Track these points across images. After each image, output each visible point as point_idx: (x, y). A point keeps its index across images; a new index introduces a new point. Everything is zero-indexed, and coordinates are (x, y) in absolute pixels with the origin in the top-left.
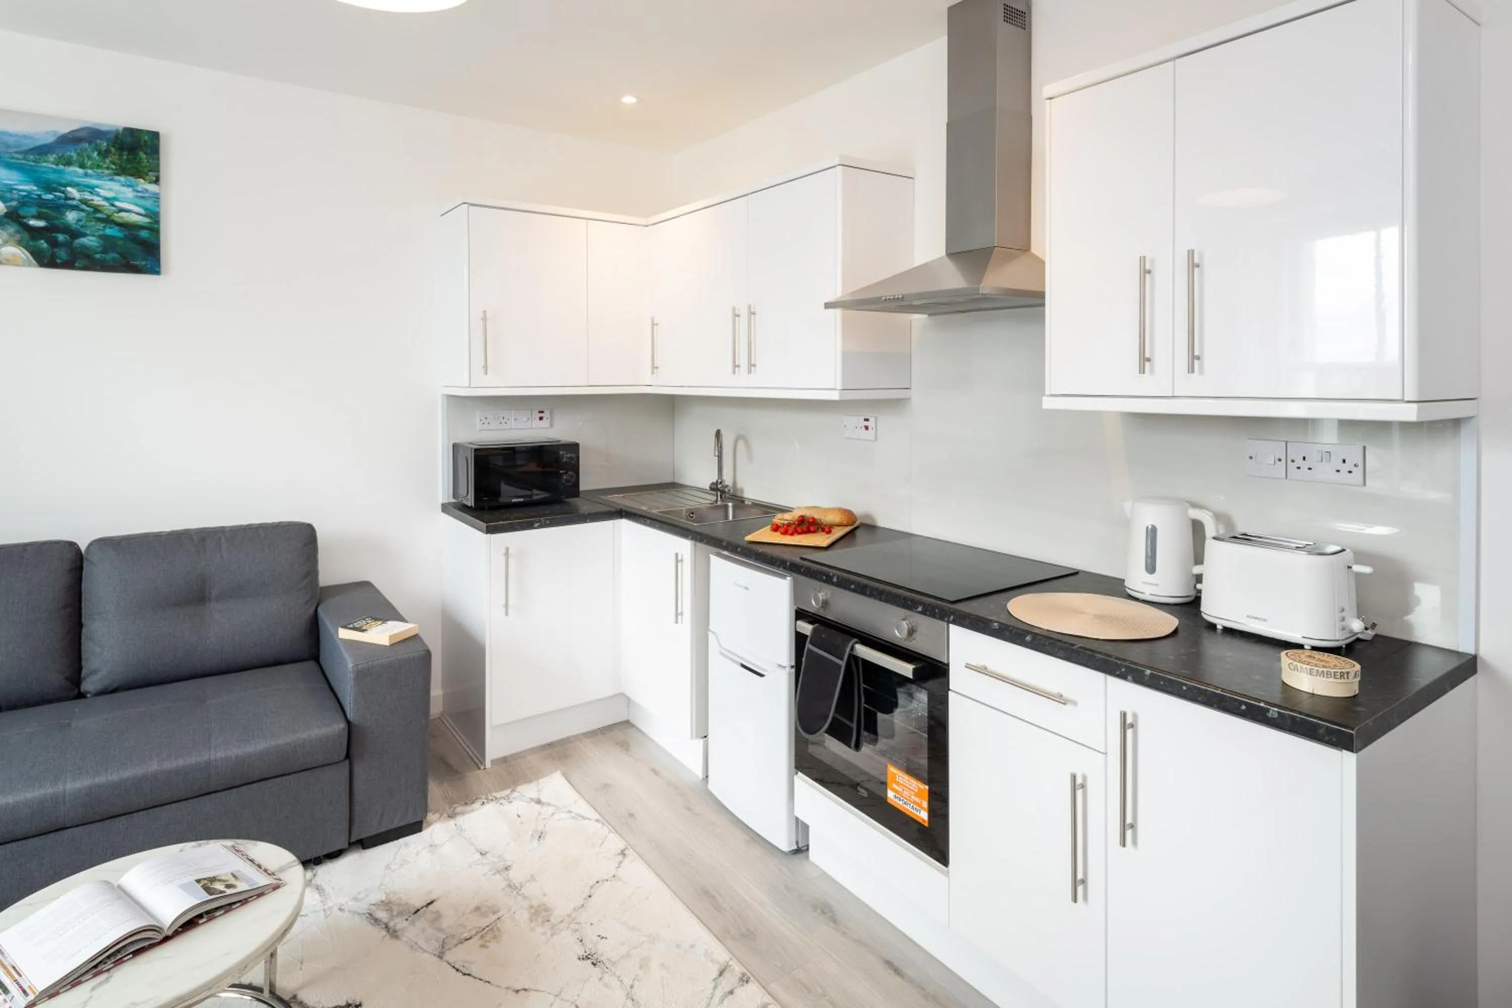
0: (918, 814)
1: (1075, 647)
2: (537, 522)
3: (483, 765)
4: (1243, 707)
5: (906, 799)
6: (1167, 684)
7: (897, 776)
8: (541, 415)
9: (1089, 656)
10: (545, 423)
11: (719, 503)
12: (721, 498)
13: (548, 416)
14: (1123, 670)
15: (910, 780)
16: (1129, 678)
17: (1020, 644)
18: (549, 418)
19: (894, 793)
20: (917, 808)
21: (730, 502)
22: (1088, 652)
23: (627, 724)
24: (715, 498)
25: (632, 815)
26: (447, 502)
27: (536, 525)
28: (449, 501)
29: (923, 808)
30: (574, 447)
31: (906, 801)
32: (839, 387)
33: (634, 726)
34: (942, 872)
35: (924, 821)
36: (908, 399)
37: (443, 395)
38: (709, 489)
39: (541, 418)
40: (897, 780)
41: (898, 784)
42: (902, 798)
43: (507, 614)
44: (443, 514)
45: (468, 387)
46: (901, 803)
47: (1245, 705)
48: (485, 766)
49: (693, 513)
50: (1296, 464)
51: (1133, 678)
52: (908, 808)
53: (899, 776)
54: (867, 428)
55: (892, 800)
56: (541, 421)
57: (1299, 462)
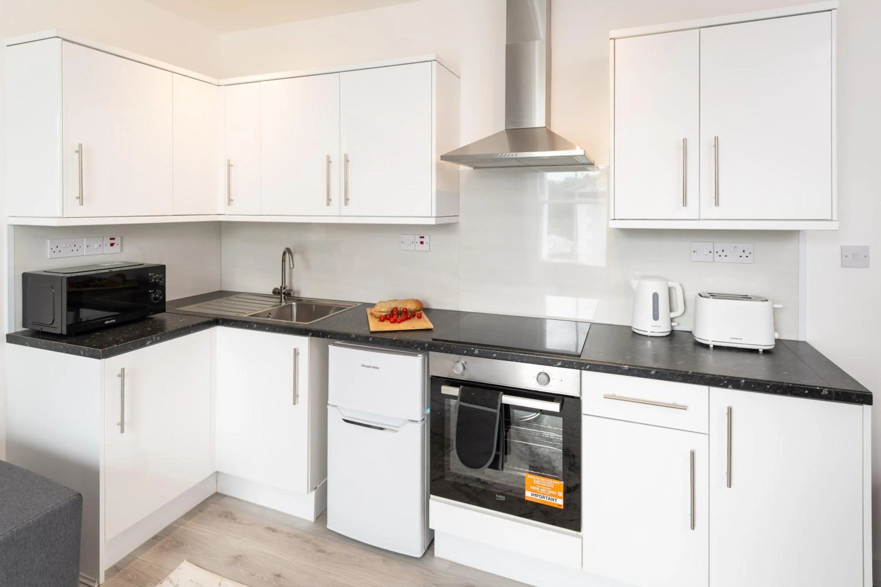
0: (554, 502)
1: (689, 374)
2: (149, 340)
3: (96, 583)
4: (807, 392)
5: (543, 494)
6: (757, 386)
7: (535, 480)
8: (112, 241)
9: (700, 377)
10: (116, 248)
11: (283, 304)
12: (285, 299)
13: (119, 242)
14: (725, 382)
15: (546, 480)
16: (730, 386)
17: (646, 377)
18: (120, 245)
19: (531, 493)
20: (553, 498)
21: (294, 302)
22: (700, 375)
23: (218, 496)
24: (279, 300)
25: (279, 576)
26: (13, 331)
27: (148, 343)
28: (16, 331)
29: (560, 498)
30: (161, 269)
31: (542, 495)
32: (434, 215)
33: (224, 496)
34: (577, 536)
35: (560, 506)
36: (458, 223)
37: (10, 225)
38: (272, 294)
39: (112, 245)
40: (535, 482)
41: (535, 485)
42: (539, 495)
43: (122, 431)
44: (8, 344)
45: (60, 217)
46: (538, 498)
47: (808, 390)
48: (98, 583)
49: (270, 314)
50: (719, 254)
51: (733, 386)
52: (546, 500)
53: (536, 480)
54: (422, 243)
55: (530, 497)
56: (112, 247)
57: (720, 253)
